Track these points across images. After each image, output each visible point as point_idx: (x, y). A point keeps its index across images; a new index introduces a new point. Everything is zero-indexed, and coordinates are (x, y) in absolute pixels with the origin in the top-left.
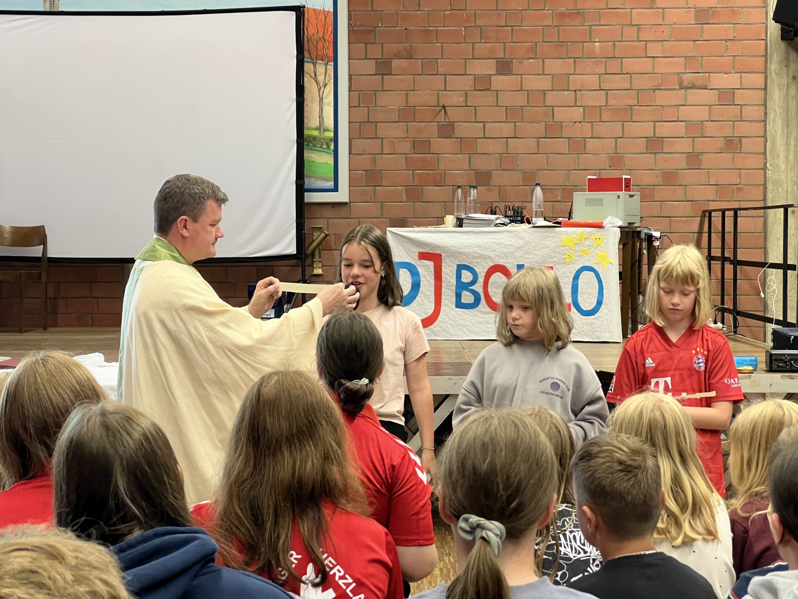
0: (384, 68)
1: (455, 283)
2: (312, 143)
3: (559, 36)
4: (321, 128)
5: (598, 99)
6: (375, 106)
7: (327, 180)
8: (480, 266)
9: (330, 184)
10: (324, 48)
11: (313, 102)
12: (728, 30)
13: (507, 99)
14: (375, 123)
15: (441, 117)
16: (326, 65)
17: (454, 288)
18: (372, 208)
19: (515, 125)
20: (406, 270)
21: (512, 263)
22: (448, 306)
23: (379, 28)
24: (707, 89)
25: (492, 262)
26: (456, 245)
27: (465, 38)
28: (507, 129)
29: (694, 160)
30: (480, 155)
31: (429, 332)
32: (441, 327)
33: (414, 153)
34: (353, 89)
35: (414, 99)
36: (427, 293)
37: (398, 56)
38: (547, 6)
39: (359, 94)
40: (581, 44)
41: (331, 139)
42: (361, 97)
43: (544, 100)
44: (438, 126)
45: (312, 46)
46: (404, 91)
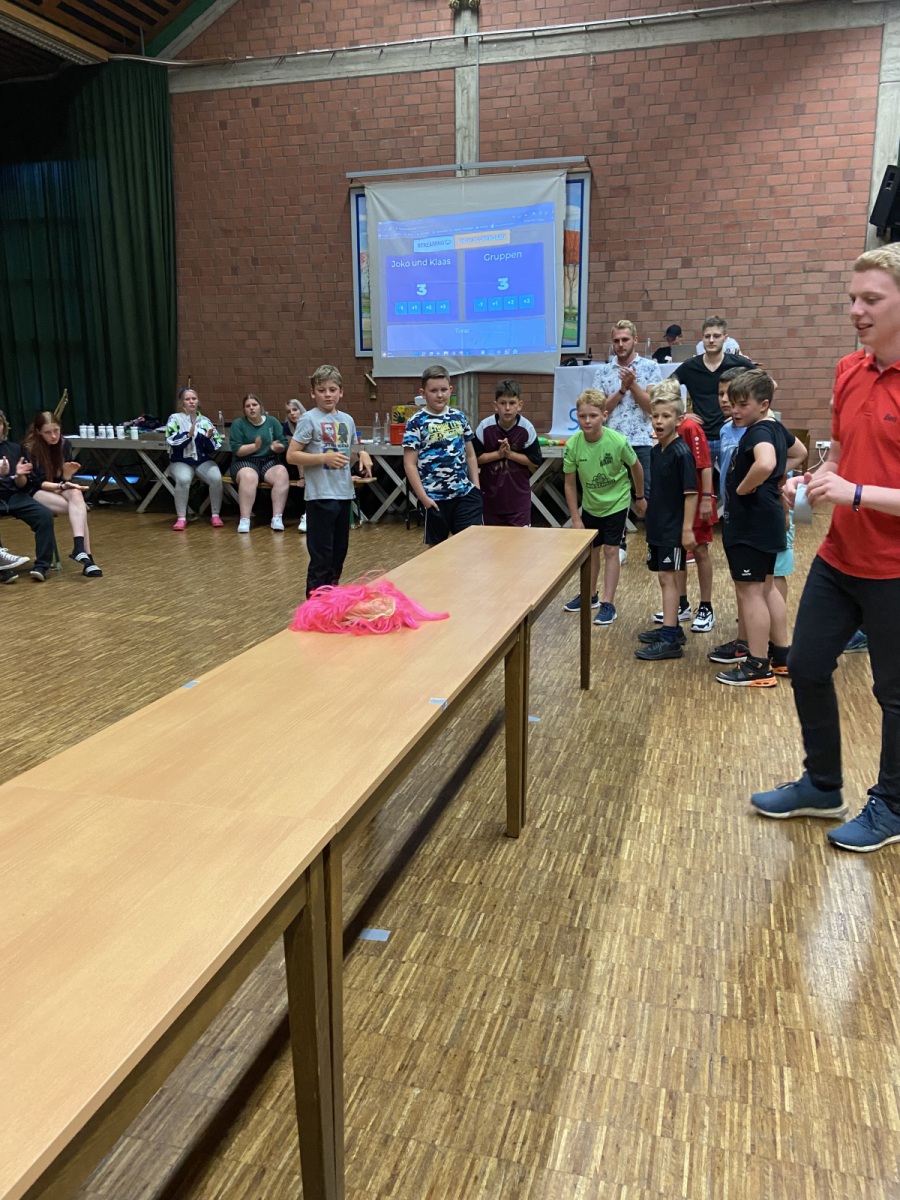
0: (610, 266)
3: (724, 240)
5: (748, 281)
6: (604, 292)
7: (573, 340)
9: (575, 342)
10: (576, 255)
12: (839, 231)
13: (687, 285)
14: (603, 303)
15: (645, 298)
16: (575, 266)
23: (608, 241)
24: (820, 271)
27: (662, 244)
28: (686, 304)
29: (809, 320)
34: (591, 282)
35: (628, 287)
37: (620, 259)
38: (717, 220)
39: (595, 284)
40: (739, 245)
42: (596, 286)
43: (712, 284)
44: (644, 304)
45: (567, 255)
46: (622, 281)
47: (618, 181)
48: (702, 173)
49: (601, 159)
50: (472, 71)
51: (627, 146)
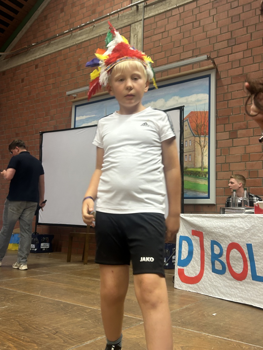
0: (233, 135)
1: (211, 254)
2: (198, 175)
4: (202, 167)
6: (229, 155)
7: (205, 193)
8: (224, 243)
10: (204, 129)
11: (199, 155)
14: (229, 164)
16: (205, 136)
17: (210, 257)
20: (186, 242)
21: (243, 242)
22: (208, 270)
23: (231, 116)
25: (231, 241)
26: (209, 226)
31: (197, 287)
32: (203, 285)
33: (249, 178)
34: (218, 147)
35: (249, 149)
36: (197, 259)
37: (241, 128)
39: (221, 149)
41: (207, 173)
42: (222, 151)
45: (199, 129)
46: (244, 145)
47: (238, 71)
49: (224, 59)
50: (140, 24)
51: (244, 46)
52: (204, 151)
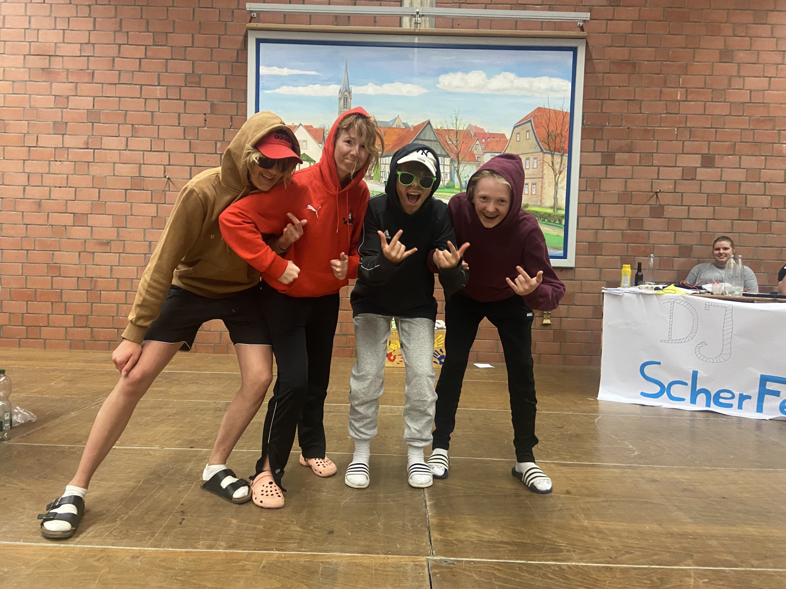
0: (608, 160)
2: (547, 219)
3: (754, 137)
4: (555, 207)
6: (599, 191)
7: (558, 249)
10: (561, 142)
11: (549, 186)
13: (708, 188)
14: (598, 205)
15: (654, 201)
16: (562, 156)
18: (593, 273)
19: (714, 209)
23: (606, 127)
27: (677, 136)
28: (707, 212)
30: (684, 233)
33: (629, 229)
34: (582, 177)
35: (632, 186)
37: (621, 150)
38: (745, 113)
39: (587, 180)
40: (771, 145)
41: (563, 216)
42: (589, 183)
43: (739, 189)
44: (650, 207)
45: (551, 140)
46: (624, 178)
47: (622, 53)
48: (726, 55)
51: (633, 13)
52: (560, 179)
